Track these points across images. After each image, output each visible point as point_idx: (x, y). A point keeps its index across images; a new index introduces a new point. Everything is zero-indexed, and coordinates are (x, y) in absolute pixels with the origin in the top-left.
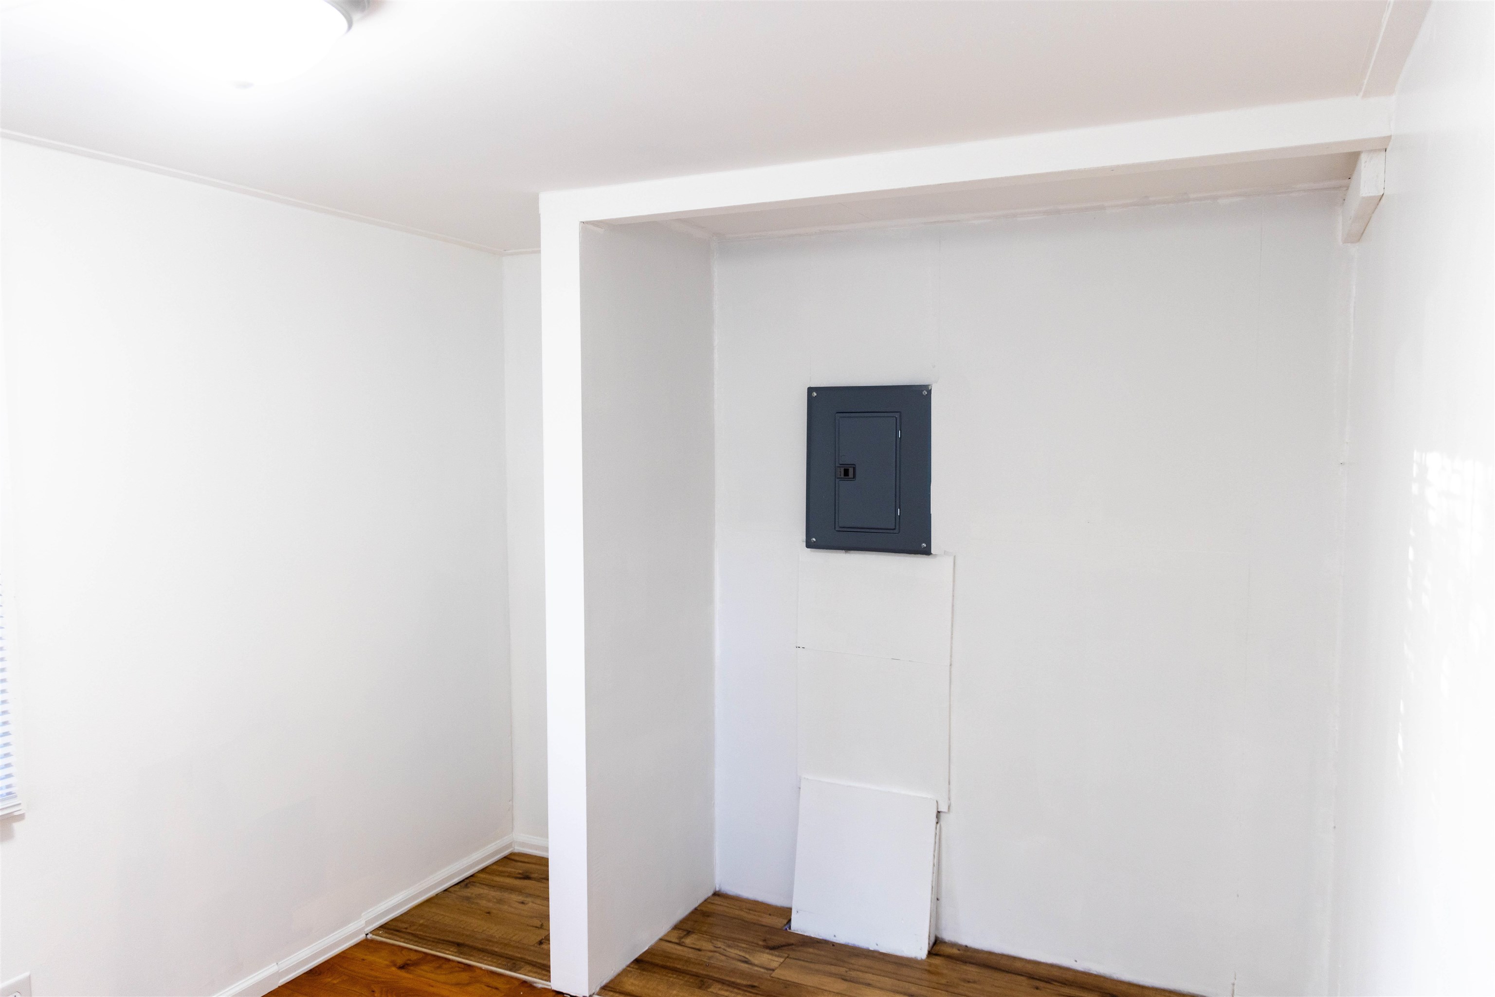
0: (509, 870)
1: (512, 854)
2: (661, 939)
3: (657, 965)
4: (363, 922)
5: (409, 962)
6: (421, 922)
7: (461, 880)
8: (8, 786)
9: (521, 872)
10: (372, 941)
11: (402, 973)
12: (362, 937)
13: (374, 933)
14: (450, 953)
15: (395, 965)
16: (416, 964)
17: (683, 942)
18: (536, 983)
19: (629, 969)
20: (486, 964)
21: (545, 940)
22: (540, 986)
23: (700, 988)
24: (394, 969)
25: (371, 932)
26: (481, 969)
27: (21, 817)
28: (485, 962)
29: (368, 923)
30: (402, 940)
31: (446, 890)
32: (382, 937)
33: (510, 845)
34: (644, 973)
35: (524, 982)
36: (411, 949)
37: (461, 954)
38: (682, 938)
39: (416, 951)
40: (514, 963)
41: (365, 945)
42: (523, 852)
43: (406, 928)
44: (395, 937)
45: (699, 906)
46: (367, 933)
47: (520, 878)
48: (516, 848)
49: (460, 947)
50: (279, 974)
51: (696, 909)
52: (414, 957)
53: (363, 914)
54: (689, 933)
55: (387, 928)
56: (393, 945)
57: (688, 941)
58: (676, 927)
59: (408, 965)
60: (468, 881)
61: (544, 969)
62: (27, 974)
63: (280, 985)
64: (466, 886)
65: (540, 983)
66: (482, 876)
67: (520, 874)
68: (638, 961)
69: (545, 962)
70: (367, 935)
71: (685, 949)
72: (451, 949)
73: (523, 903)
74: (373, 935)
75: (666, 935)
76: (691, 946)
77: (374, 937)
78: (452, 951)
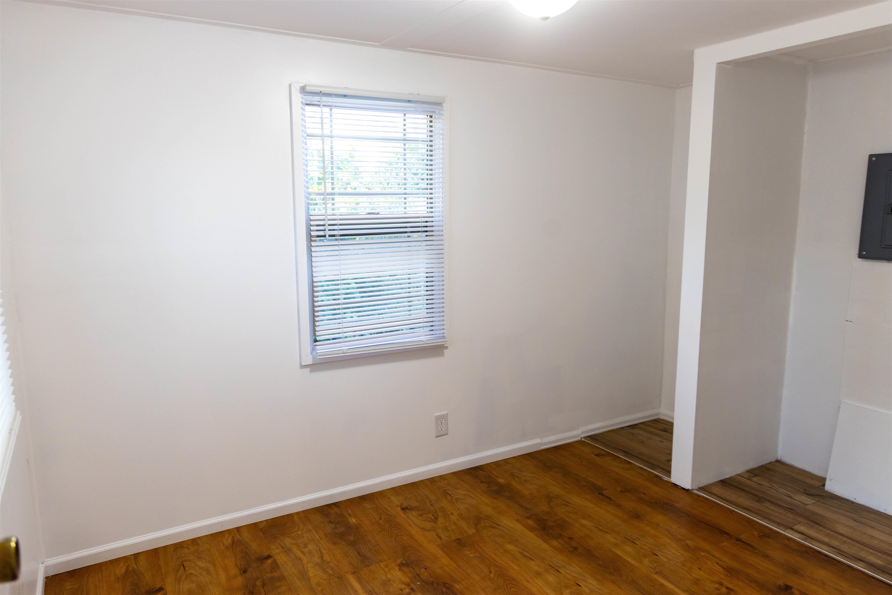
0: (656, 426)
1: (658, 419)
2: (738, 475)
3: (733, 485)
4: (580, 432)
5: (600, 454)
6: (608, 438)
7: (630, 425)
8: (443, 333)
9: (662, 428)
10: (584, 441)
11: (597, 458)
12: (579, 438)
13: (585, 438)
14: (621, 455)
15: (594, 454)
16: (603, 455)
17: (752, 479)
18: (663, 477)
19: (716, 483)
20: (638, 463)
21: (670, 461)
22: (666, 479)
23: (757, 501)
24: (593, 455)
25: (584, 438)
26: (635, 465)
27: (447, 348)
28: (638, 462)
29: (582, 433)
30: (598, 444)
31: (622, 428)
32: (589, 441)
33: (658, 414)
34: (725, 487)
35: (657, 476)
36: (602, 449)
37: (625, 456)
38: (752, 477)
39: (604, 450)
40: (652, 466)
41: (580, 442)
42: (664, 419)
43: (600, 440)
44: (595, 442)
45: (765, 465)
46: (582, 437)
47: (661, 431)
48: (661, 416)
49: (626, 453)
50: (541, 444)
51: (763, 466)
52: (603, 452)
53: (580, 428)
54: (756, 475)
55: (590, 437)
56: (593, 445)
57: (755, 479)
58: (748, 471)
59: (600, 455)
60: (633, 426)
61: (668, 472)
63: (541, 449)
64: (632, 428)
65: (666, 478)
66: (642, 426)
67: (662, 429)
68: (722, 481)
69: (669, 470)
70: (581, 438)
71: (752, 483)
72: (622, 453)
73: (661, 442)
74: (584, 439)
75: (742, 473)
76: (757, 482)
77: (585, 440)
78: (622, 454)
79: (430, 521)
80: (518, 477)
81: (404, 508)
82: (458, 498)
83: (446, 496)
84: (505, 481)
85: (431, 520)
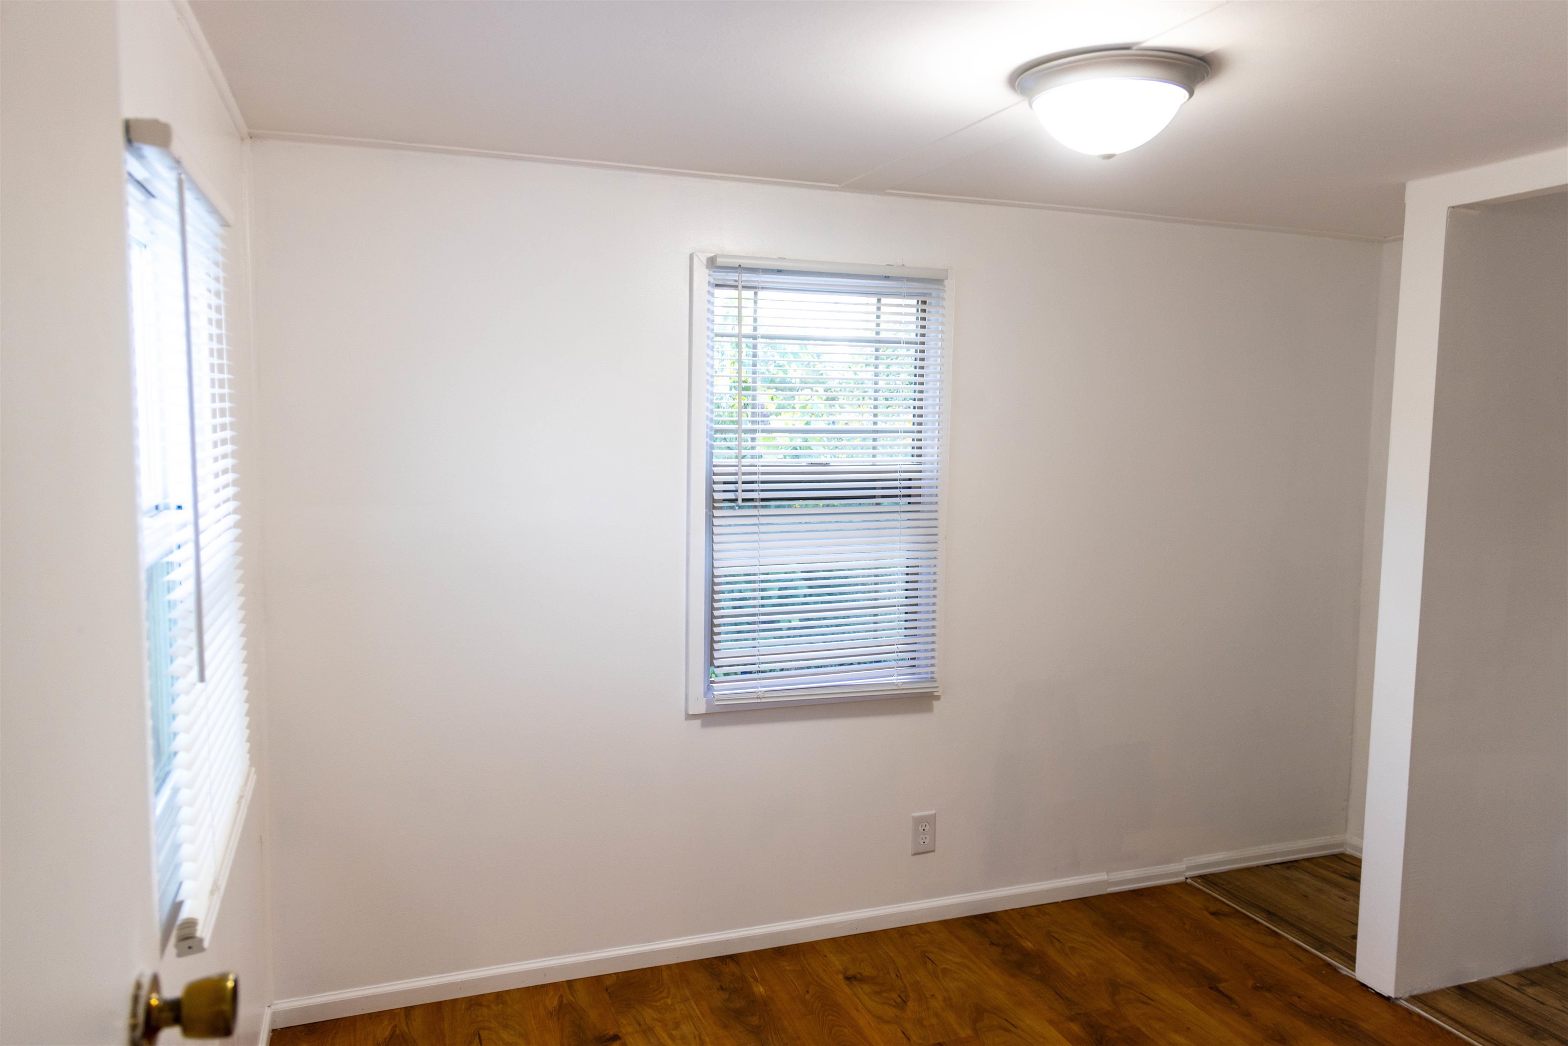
0: (1336, 867)
1: (1342, 854)
2: (1496, 979)
3: (1481, 998)
4: (1184, 866)
5: (1220, 912)
6: (1238, 883)
7: (1284, 861)
8: (932, 673)
9: (1348, 872)
10: (1191, 885)
11: (1212, 918)
12: (1182, 879)
13: (1194, 879)
14: (1260, 916)
15: (1207, 910)
16: (1226, 915)
17: (1523, 990)
18: (1341, 969)
19: (1448, 991)
20: (1293, 937)
22: (1345, 973)
23: (1531, 1036)
24: (1205, 912)
25: (1190, 878)
26: (1287, 939)
27: (938, 698)
28: (1293, 935)
29: (1189, 868)
30: (1217, 892)
31: (1267, 866)
32: (1200, 885)
33: (1341, 845)
34: (1465, 1000)
35: (1329, 965)
36: (1224, 903)
37: (1269, 920)
38: (1521, 985)
39: (1228, 905)
40: (1321, 945)
41: (1183, 886)
42: (1355, 856)
43: (1223, 885)
44: (1211, 889)
45: (1554, 963)
46: (1188, 877)
47: (1346, 877)
48: (1348, 849)
49: (1271, 915)
50: (1108, 883)
52: (1225, 909)
53: (1185, 859)
54: (1533, 983)
55: (1203, 877)
56: (1209, 894)
57: (1530, 991)
58: (1518, 974)
59: (1219, 913)
60: (1291, 864)
61: (1350, 959)
62: (934, 812)
63: (1108, 892)
64: (1288, 868)
65: (1345, 971)
66: (1307, 864)
67: (1348, 874)
68: (1460, 988)
69: (1352, 954)
70: (1187, 878)
71: (1524, 997)
72: (1262, 914)
73: (1343, 899)
74: (1192, 880)
75: (1505, 976)
76: (1533, 996)
77: (1193, 882)
78: (1262, 916)
79: (894, 1006)
80: (1058, 941)
81: (849, 977)
82: (945, 969)
83: (925, 963)
84: (1034, 946)
85: (894, 1004)
